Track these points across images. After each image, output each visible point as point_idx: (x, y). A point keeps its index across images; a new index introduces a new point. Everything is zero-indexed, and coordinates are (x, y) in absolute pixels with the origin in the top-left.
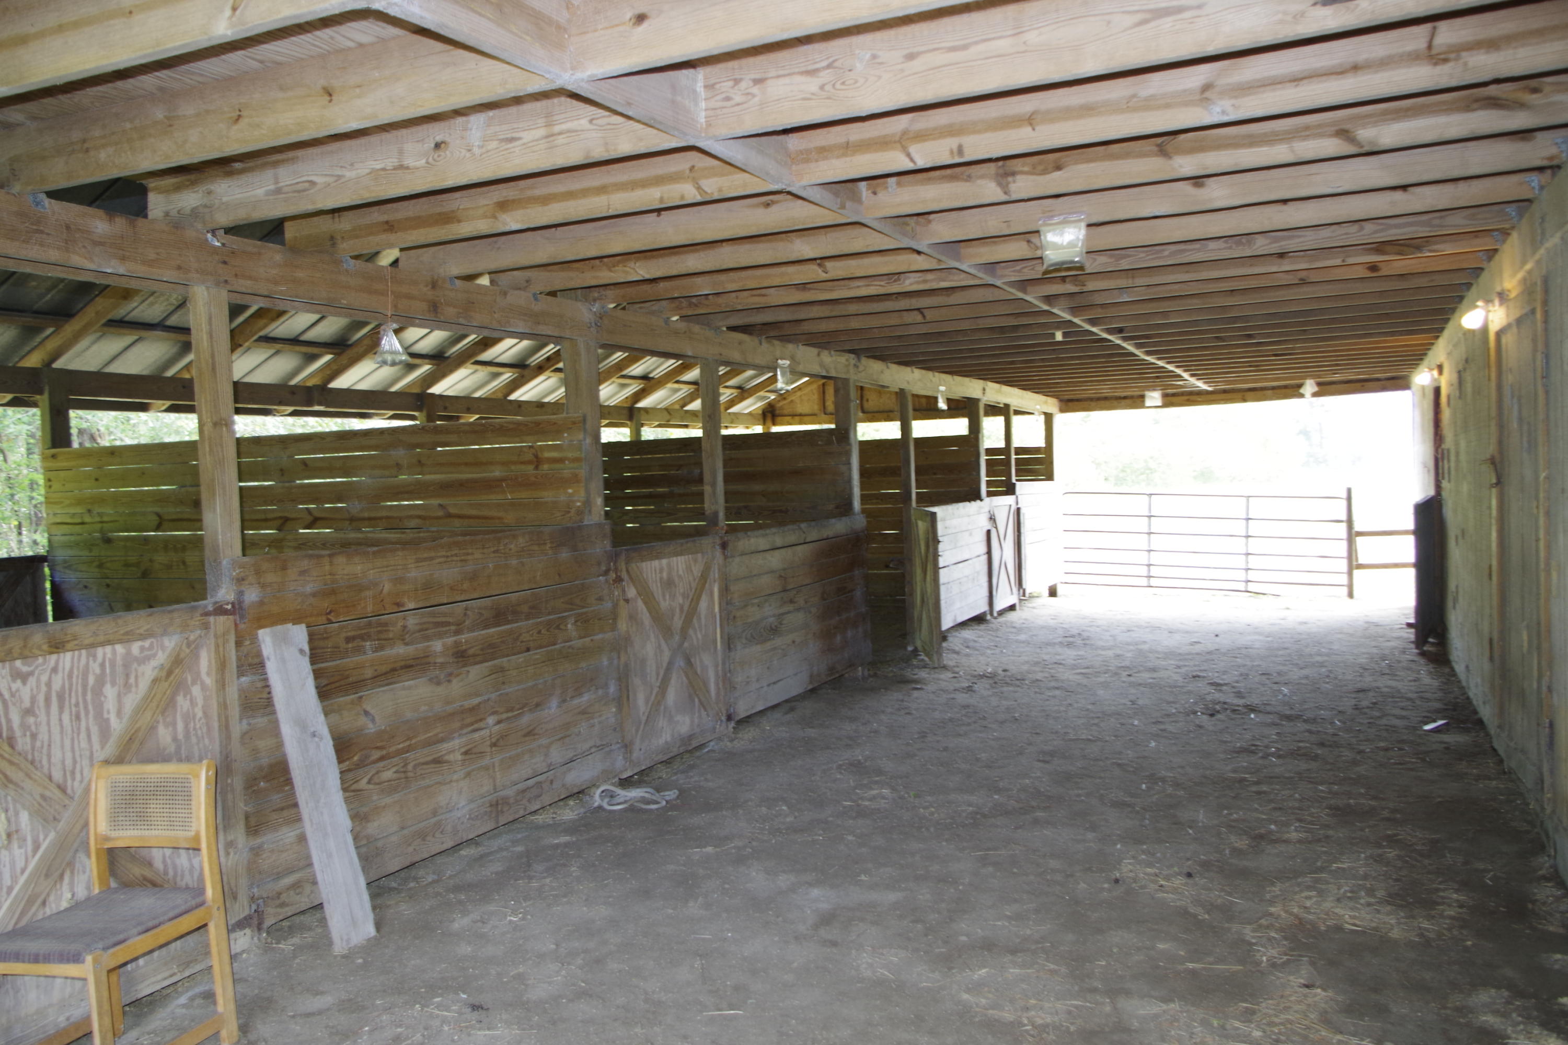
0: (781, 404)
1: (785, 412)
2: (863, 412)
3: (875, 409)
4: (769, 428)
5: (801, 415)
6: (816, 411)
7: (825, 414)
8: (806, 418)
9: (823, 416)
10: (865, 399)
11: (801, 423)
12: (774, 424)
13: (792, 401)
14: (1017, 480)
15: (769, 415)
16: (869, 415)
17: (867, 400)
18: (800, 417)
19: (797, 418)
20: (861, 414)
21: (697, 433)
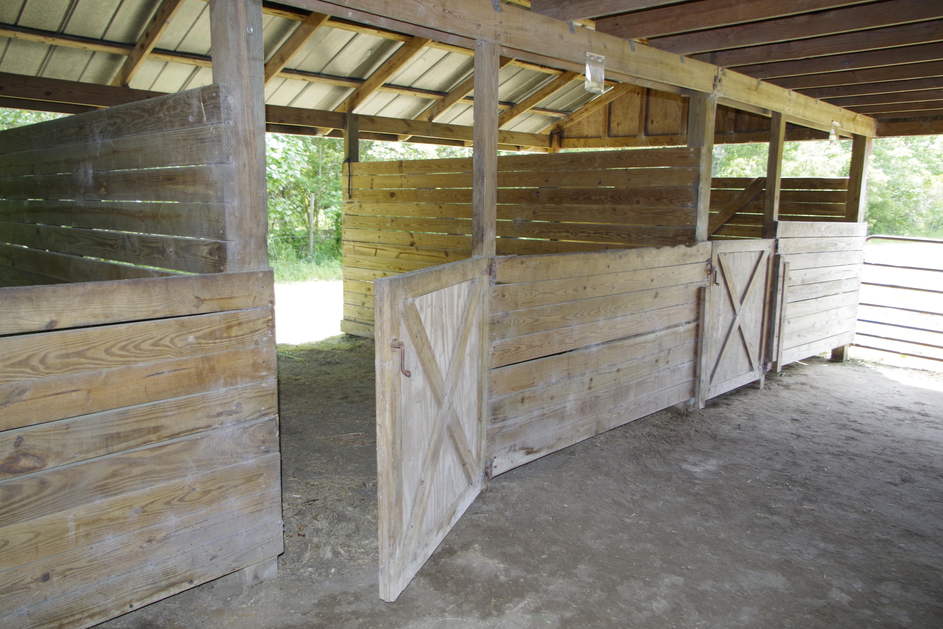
0: (568, 125)
1: (573, 134)
2: (647, 134)
3: (660, 132)
4: (554, 150)
5: (587, 137)
6: (602, 134)
7: (609, 136)
8: (591, 141)
9: (607, 138)
10: (650, 121)
11: (585, 146)
12: (561, 146)
13: (580, 122)
14: (781, 218)
15: (555, 136)
16: (652, 138)
17: (652, 122)
18: (585, 139)
19: (582, 140)
20: (643, 137)
21: (465, 152)
